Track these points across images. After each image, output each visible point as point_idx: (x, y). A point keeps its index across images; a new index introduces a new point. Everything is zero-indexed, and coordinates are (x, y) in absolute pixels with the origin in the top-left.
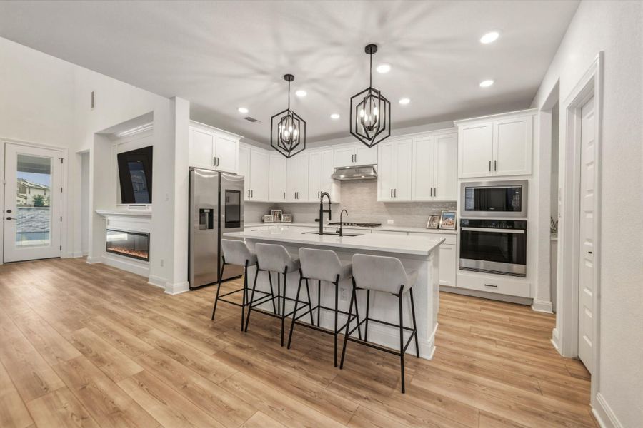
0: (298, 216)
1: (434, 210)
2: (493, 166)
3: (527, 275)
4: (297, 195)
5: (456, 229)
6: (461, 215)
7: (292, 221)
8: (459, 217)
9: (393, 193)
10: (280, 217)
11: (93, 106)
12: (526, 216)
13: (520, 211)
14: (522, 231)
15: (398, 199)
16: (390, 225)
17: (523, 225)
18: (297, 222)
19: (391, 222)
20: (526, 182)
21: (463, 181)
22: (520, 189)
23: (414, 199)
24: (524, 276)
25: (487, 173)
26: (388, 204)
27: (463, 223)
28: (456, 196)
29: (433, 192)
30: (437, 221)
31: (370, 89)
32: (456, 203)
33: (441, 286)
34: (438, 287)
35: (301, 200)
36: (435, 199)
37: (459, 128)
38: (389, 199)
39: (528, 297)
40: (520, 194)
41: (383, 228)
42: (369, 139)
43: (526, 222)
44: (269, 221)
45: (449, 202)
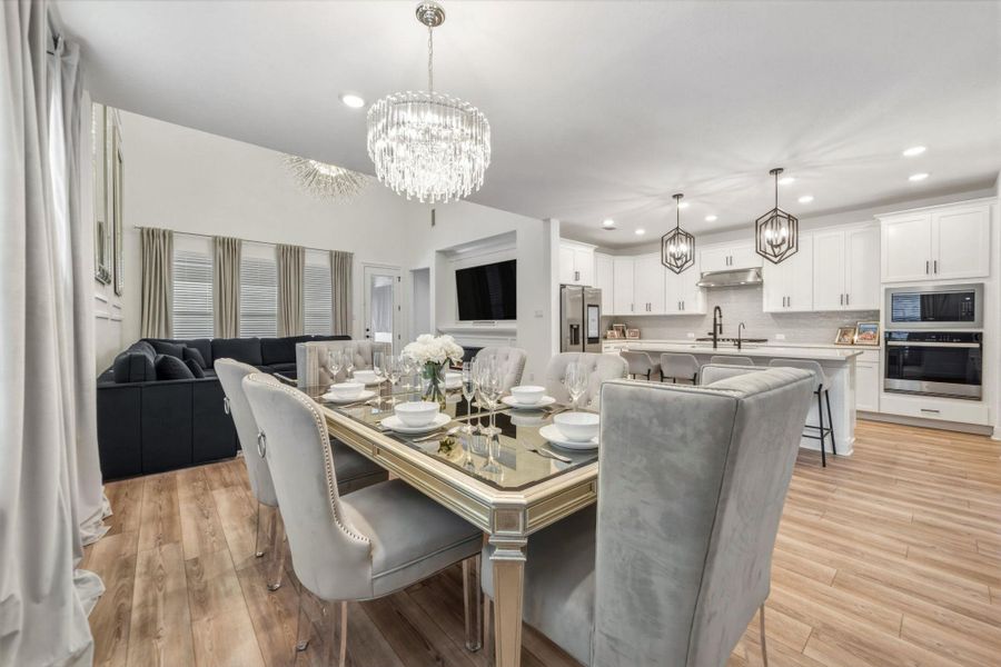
0: (646, 331)
1: (846, 321)
2: (932, 267)
3: (984, 397)
4: (649, 307)
5: (879, 344)
6: (886, 327)
7: (640, 338)
8: (882, 329)
9: (787, 301)
10: (624, 332)
11: (433, 224)
12: (982, 326)
13: (973, 320)
14: (977, 345)
15: (794, 308)
16: (780, 341)
17: (978, 337)
18: (646, 339)
19: (782, 337)
20: (981, 286)
21: (888, 286)
22: (972, 295)
23: (817, 309)
24: (979, 398)
25: (923, 276)
26: (776, 316)
27: (889, 336)
28: (879, 303)
29: (845, 299)
30: (850, 334)
31: (776, 210)
32: (879, 311)
33: (858, 411)
34: (855, 413)
35: (655, 311)
36: (848, 308)
37: (882, 223)
38: (779, 308)
39: (986, 423)
40: (973, 300)
41: (769, 343)
42: (776, 256)
43: (981, 334)
44: (613, 337)
45: (868, 312)
